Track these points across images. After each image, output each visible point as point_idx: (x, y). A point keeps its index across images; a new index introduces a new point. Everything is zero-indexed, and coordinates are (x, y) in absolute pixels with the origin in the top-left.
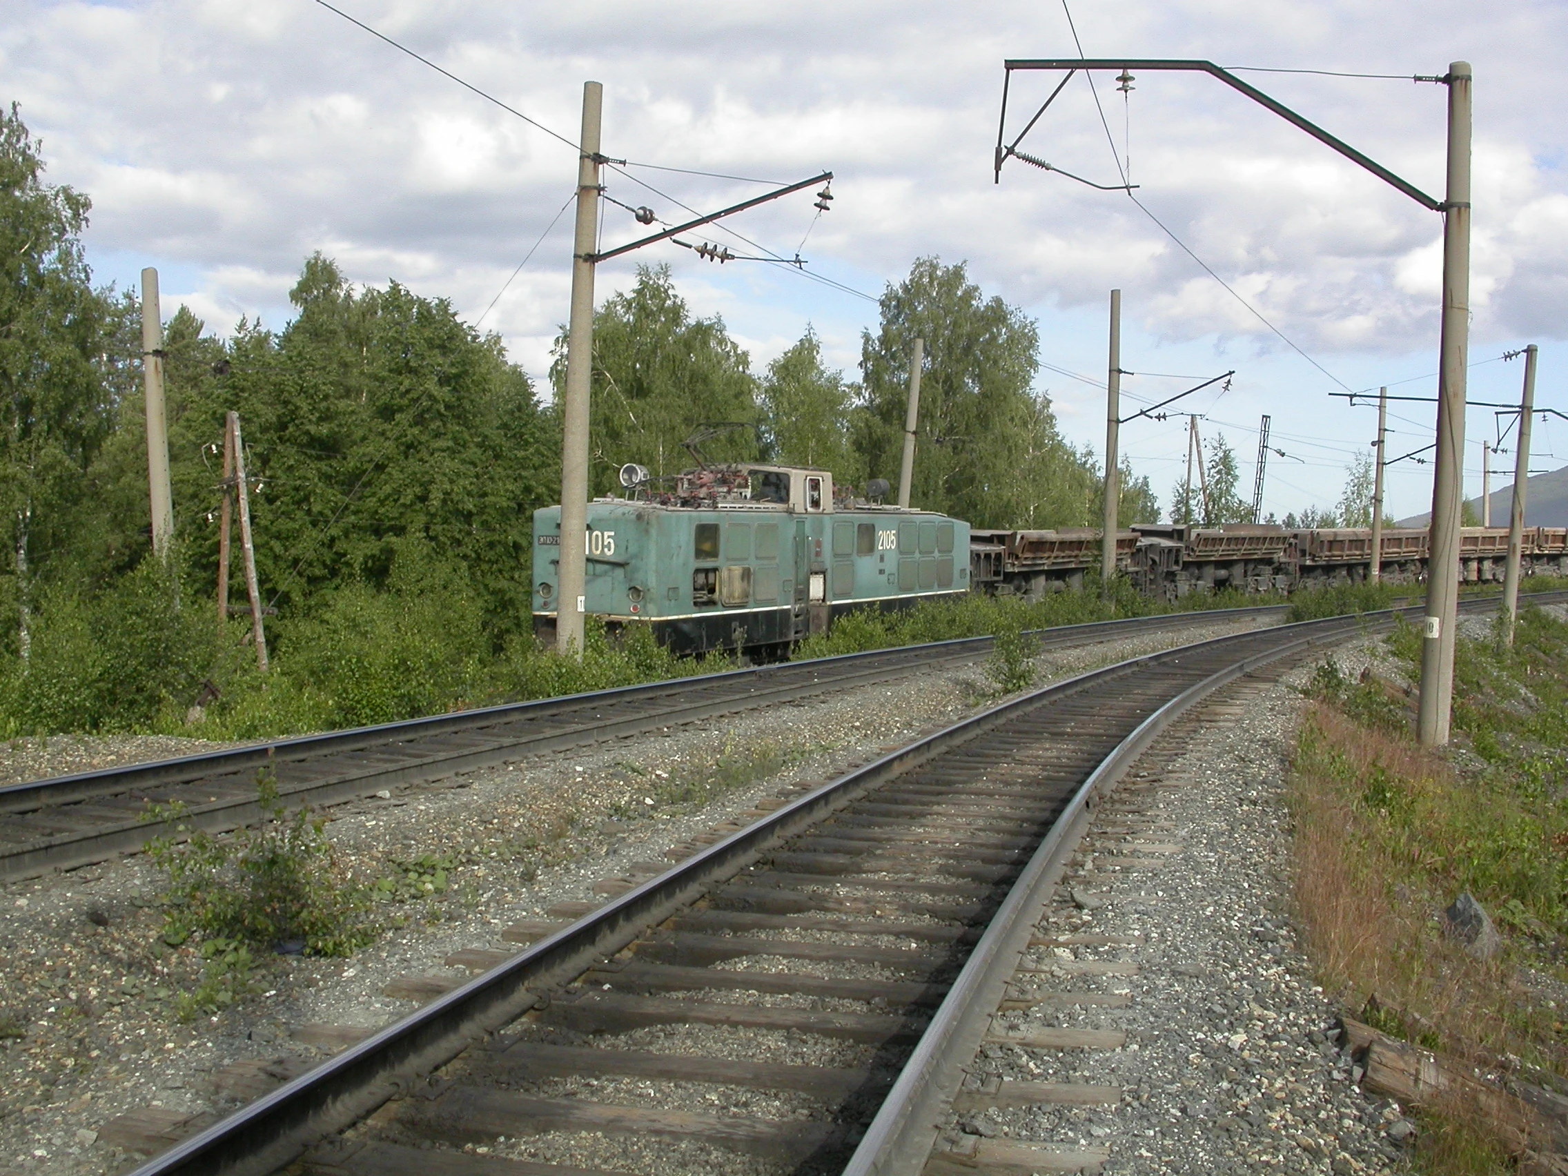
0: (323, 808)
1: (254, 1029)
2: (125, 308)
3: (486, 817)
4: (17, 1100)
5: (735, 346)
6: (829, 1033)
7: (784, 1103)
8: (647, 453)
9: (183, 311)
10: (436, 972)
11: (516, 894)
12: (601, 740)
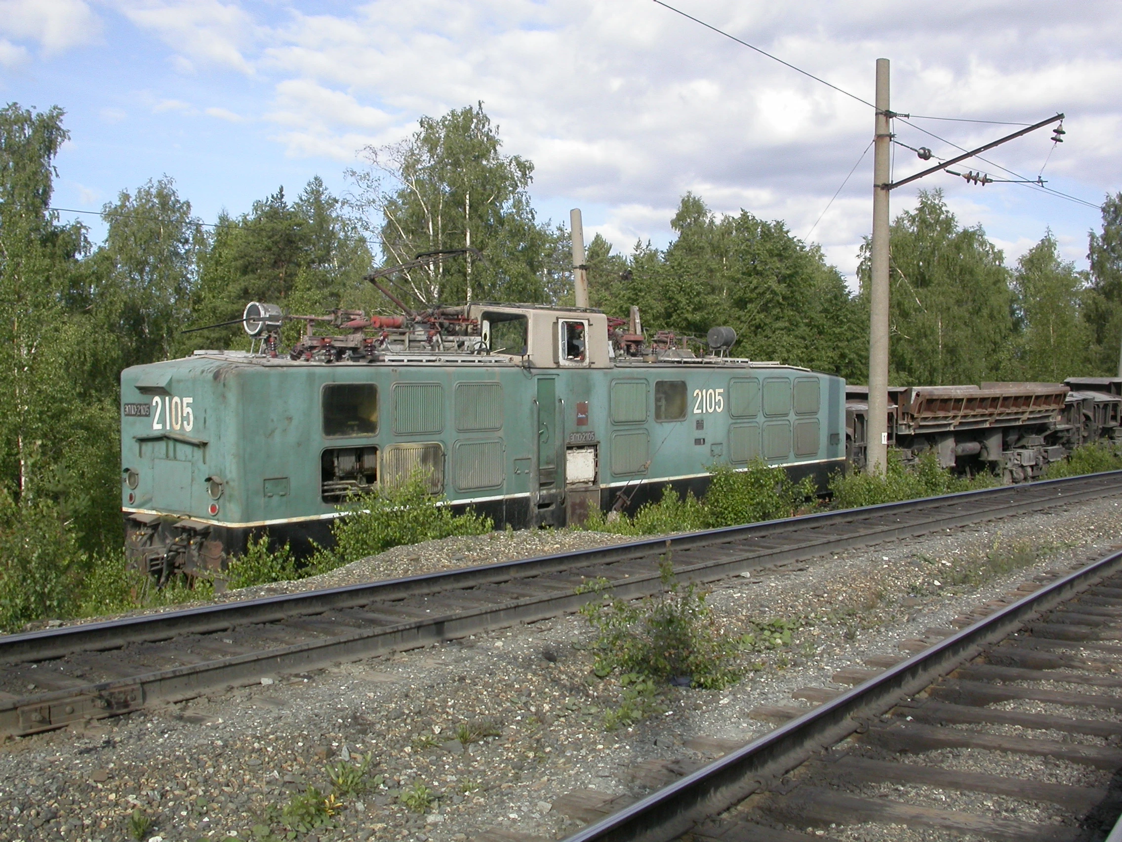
0: (703, 584)
1: (658, 738)
2: (558, 237)
3: (818, 593)
4: (497, 778)
5: (992, 246)
6: (1075, 759)
7: (1042, 811)
8: (930, 328)
9: (598, 237)
10: (786, 703)
11: (842, 648)
12: (901, 537)
